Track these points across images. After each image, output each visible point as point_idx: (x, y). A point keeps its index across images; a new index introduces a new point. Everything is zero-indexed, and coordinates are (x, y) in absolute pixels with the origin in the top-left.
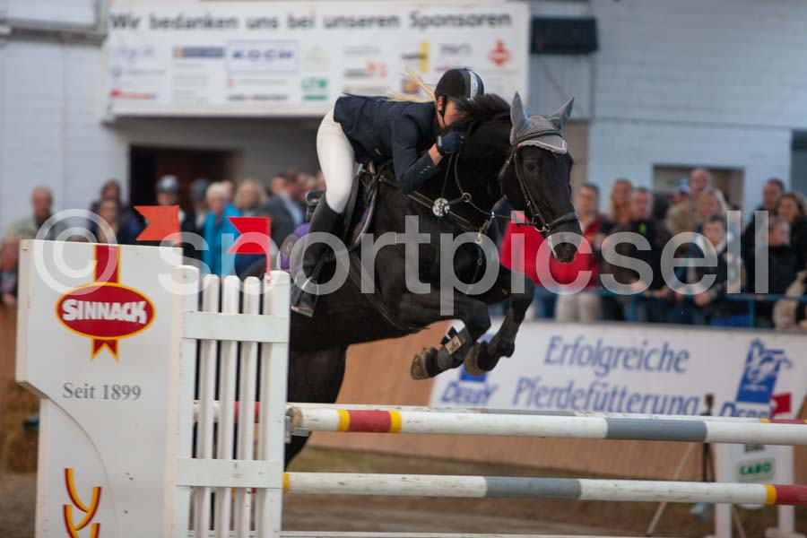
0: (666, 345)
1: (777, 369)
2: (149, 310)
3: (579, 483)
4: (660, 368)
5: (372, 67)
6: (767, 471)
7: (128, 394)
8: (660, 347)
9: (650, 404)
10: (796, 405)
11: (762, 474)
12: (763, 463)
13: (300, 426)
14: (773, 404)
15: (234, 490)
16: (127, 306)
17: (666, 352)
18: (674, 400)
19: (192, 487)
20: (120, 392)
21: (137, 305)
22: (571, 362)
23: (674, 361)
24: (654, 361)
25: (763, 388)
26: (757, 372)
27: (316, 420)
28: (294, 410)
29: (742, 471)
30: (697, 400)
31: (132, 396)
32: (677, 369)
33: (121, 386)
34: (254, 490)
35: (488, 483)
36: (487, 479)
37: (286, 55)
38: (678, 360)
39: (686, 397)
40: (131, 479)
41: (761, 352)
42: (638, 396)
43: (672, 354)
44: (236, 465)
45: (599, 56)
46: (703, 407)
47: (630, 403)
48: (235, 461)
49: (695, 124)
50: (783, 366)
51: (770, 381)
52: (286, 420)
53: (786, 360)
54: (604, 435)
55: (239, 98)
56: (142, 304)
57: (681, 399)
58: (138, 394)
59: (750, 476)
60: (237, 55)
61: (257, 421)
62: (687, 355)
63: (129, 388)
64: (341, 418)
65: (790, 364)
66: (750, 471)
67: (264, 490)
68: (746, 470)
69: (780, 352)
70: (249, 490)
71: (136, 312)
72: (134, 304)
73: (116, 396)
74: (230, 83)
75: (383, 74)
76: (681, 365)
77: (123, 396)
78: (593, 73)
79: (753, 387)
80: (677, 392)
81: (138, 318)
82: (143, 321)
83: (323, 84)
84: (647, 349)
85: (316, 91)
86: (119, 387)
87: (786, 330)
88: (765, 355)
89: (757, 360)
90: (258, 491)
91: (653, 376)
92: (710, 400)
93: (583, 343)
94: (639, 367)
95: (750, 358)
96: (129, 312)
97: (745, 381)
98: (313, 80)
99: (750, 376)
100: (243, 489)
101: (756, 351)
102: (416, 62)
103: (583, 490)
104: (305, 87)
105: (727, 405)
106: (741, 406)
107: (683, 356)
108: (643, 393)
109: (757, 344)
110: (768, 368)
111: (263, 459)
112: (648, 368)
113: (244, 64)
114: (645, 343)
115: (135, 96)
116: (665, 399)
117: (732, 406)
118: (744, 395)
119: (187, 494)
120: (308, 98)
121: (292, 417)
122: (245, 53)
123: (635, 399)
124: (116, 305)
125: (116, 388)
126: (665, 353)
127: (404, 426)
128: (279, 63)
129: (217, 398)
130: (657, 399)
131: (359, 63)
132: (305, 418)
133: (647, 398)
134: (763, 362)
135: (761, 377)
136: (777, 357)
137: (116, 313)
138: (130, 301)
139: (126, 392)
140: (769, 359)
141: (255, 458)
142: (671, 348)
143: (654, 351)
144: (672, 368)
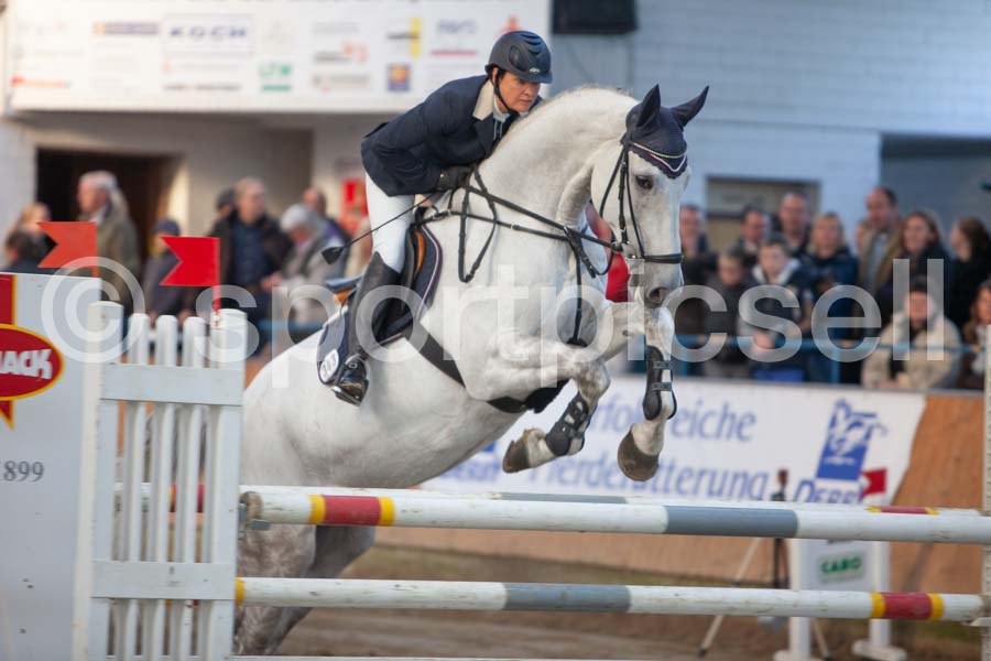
0: (726, 407)
1: (868, 436)
2: (55, 360)
3: (627, 591)
4: (718, 434)
5: (349, 49)
6: (857, 567)
7: (26, 473)
8: (718, 408)
9: (705, 481)
10: (893, 483)
11: (849, 572)
12: (851, 557)
13: (258, 517)
14: (864, 482)
15: (169, 603)
16: (25, 355)
17: (726, 414)
18: (736, 477)
19: (113, 599)
20: (16, 470)
21: (39, 354)
22: (605, 427)
23: (736, 426)
24: (711, 426)
25: (850, 461)
26: (842, 441)
27: (281, 509)
28: (251, 497)
29: (824, 568)
30: (765, 477)
31: (32, 476)
32: (741, 437)
33: (18, 462)
34: (196, 602)
35: (509, 592)
36: (506, 587)
37: (238, 33)
38: (741, 426)
39: (752, 473)
40: (30, 587)
41: (848, 415)
42: (689, 471)
43: (733, 416)
44: (172, 570)
45: (638, 37)
46: (774, 486)
47: (680, 480)
48: (171, 564)
49: (757, 125)
50: (876, 434)
51: (859, 452)
52: (240, 509)
53: (879, 426)
54: (663, 529)
55: (179, 87)
56: (46, 353)
57: (745, 475)
58: (40, 474)
59: (835, 575)
60: (176, 33)
61: (200, 509)
62: (753, 419)
63: (27, 465)
64: (314, 507)
65: (885, 431)
66: (835, 568)
67: (209, 602)
68: (829, 567)
69: (871, 416)
70: (190, 603)
71: (39, 363)
72: (35, 352)
73: (10, 476)
74: (166, 68)
75: (364, 58)
76: (746, 431)
77: (20, 476)
78: (631, 60)
79: (837, 460)
80: (740, 467)
81: (41, 372)
82: (47, 375)
83: (286, 70)
84: (703, 411)
85: (276, 79)
86: (14, 464)
87: (876, 387)
88: (852, 420)
89: (842, 425)
90: (202, 605)
91: (709, 446)
92: (783, 476)
93: (619, 403)
94: (691, 433)
95: (833, 423)
96: (28, 363)
97: (827, 452)
98: (273, 66)
99: (834, 446)
100: (180, 602)
101: (841, 414)
102: (405, 43)
103: (633, 602)
104: (263, 73)
105: (804, 483)
106: (822, 484)
107: (747, 420)
108: (697, 467)
109: (842, 404)
110: (856, 436)
111: (209, 561)
112: (703, 435)
113: (184, 43)
114: (700, 403)
115: (41, 84)
116: (725, 475)
117: (811, 484)
118: (826, 471)
119: (105, 609)
120: (267, 88)
121: (248, 504)
122: (186, 30)
123: (686, 475)
124: (11, 355)
125: (11, 465)
126: (725, 416)
127: (399, 515)
128: (229, 44)
129: (146, 479)
130: (714, 475)
131: (333, 44)
132: (266, 506)
133: (702, 473)
134: (851, 427)
135: (847, 447)
136: (868, 422)
137: (11, 365)
138: (30, 348)
139: (24, 470)
140: (857, 424)
141: (198, 560)
142: (732, 409)
143: (710, 414)
144: (734, 435)
